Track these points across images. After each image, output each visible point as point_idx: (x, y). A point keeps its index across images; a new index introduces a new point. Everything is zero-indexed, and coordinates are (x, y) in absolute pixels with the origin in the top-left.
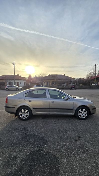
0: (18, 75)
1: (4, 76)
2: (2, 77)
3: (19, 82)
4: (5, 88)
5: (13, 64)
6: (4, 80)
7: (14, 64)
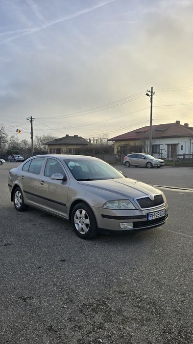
0: (178, 122)
1: (140, 131)
2: (137, 133)
3: (177, 144)
4: (124, 162)
5: (147, 95)
6: (138, 139)
7: (150, 94)
